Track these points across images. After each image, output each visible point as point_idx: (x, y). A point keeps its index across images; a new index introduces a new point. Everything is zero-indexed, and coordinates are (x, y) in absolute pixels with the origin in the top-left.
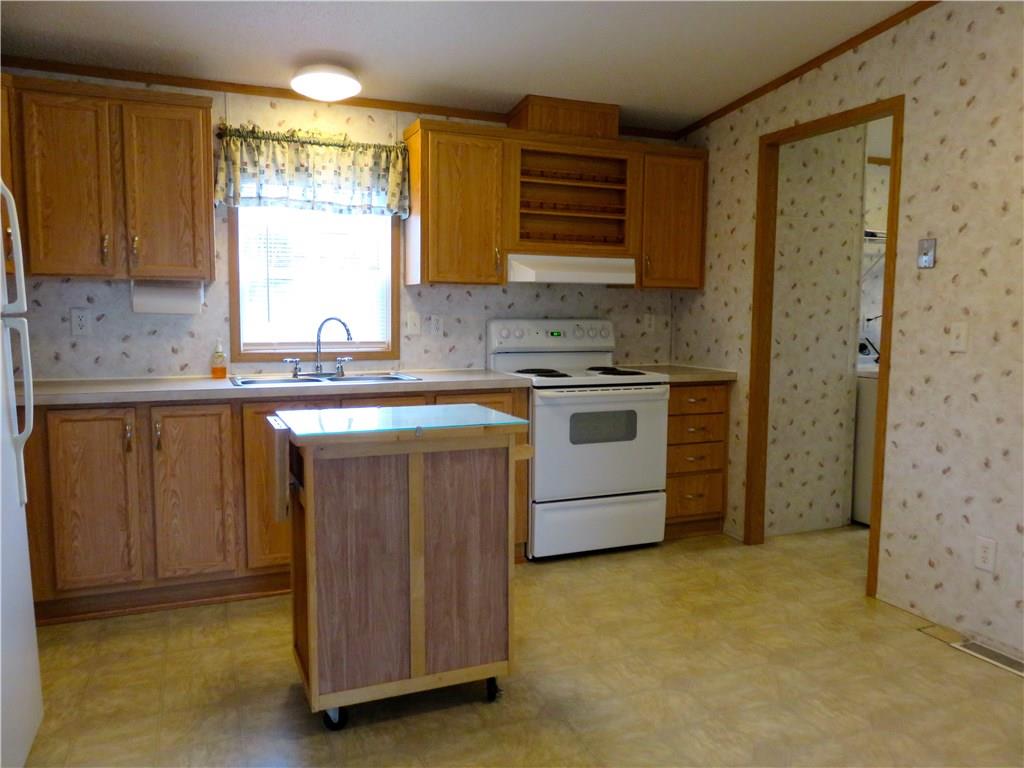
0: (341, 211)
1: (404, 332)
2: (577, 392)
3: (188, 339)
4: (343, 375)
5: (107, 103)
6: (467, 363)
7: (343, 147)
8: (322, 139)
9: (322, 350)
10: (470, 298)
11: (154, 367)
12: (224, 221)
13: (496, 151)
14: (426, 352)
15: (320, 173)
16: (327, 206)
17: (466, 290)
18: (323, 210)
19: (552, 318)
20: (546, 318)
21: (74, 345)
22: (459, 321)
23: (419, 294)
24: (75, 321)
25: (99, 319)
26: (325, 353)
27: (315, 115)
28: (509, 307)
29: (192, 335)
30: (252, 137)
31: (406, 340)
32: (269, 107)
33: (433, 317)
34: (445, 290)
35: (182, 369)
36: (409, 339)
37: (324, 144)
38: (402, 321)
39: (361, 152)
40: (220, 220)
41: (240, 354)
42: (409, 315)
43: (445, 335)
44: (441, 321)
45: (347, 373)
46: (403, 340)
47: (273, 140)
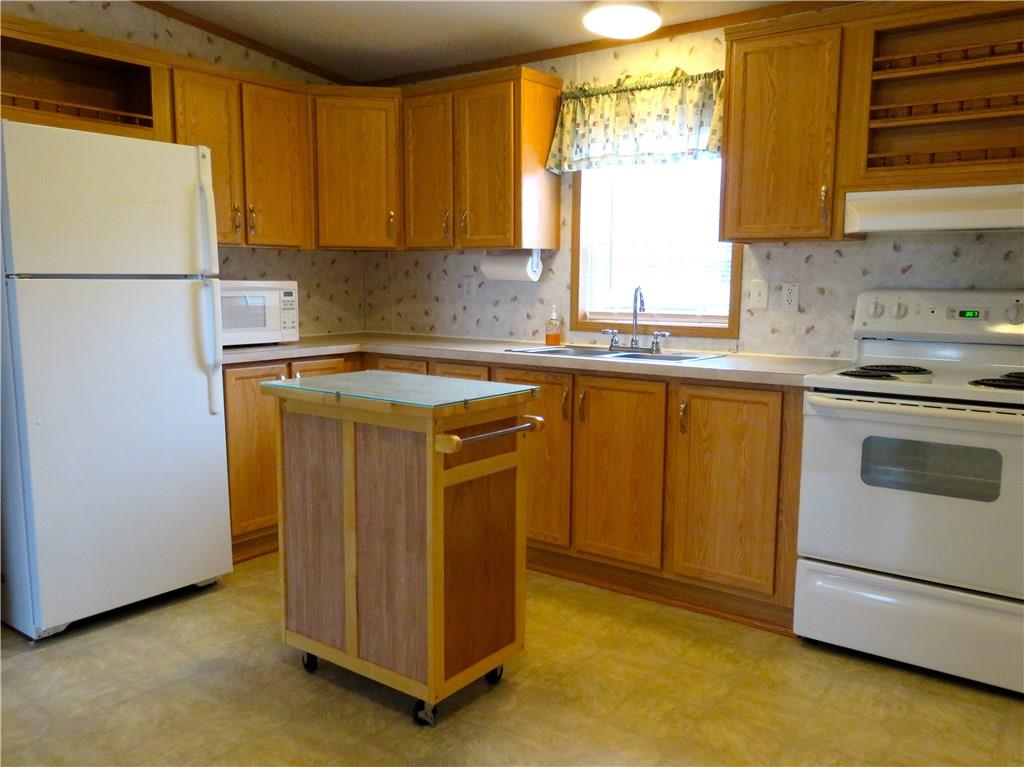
0: (664, 161)
1: (746, 305)
2: (898, 405)
3: (538, 305)
4: (658, 350)
5: (451, 94)
6: (831, 350)
7: (672, 85)
8: (650, 82)
9: (639, 322)
10: (840, 260)
11: (514, 331)
12: (570, 187)
13: (829, 44)
14: (774, 331)
15: (644, 121)
16: (646, 157)
17: (835, 249)
18: (643, 162)
19: (983, 290)
20: (972, 288)
21: (465, 308)
22: (822, 291)
23: (768, 256)
24: (465, 287)
25: (480, 286)
26: (640, 325)
27: (657, 54)
28: (904, 271)
29: (542, 302)
30: (583, 95)
31: (748, 315)
32: (613, 59)
33: (785, 287)
34: (805, 249)
35: (534, 334)
36: (752, 314)
37: (651, 87)
38: (744, 289)
39: (690, 87)
40: (567, 186)
41: (577, 322)
42: (753, 283)
43: (801, 310)
44: (796, 290)
45: (664, 351)
46: (744, 315)
47: (603, 94)
